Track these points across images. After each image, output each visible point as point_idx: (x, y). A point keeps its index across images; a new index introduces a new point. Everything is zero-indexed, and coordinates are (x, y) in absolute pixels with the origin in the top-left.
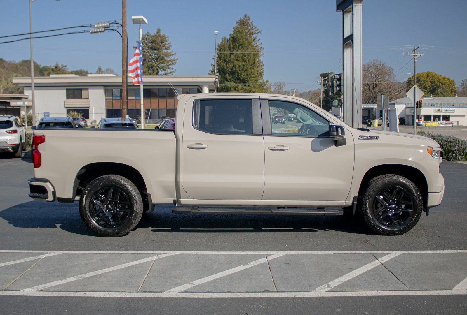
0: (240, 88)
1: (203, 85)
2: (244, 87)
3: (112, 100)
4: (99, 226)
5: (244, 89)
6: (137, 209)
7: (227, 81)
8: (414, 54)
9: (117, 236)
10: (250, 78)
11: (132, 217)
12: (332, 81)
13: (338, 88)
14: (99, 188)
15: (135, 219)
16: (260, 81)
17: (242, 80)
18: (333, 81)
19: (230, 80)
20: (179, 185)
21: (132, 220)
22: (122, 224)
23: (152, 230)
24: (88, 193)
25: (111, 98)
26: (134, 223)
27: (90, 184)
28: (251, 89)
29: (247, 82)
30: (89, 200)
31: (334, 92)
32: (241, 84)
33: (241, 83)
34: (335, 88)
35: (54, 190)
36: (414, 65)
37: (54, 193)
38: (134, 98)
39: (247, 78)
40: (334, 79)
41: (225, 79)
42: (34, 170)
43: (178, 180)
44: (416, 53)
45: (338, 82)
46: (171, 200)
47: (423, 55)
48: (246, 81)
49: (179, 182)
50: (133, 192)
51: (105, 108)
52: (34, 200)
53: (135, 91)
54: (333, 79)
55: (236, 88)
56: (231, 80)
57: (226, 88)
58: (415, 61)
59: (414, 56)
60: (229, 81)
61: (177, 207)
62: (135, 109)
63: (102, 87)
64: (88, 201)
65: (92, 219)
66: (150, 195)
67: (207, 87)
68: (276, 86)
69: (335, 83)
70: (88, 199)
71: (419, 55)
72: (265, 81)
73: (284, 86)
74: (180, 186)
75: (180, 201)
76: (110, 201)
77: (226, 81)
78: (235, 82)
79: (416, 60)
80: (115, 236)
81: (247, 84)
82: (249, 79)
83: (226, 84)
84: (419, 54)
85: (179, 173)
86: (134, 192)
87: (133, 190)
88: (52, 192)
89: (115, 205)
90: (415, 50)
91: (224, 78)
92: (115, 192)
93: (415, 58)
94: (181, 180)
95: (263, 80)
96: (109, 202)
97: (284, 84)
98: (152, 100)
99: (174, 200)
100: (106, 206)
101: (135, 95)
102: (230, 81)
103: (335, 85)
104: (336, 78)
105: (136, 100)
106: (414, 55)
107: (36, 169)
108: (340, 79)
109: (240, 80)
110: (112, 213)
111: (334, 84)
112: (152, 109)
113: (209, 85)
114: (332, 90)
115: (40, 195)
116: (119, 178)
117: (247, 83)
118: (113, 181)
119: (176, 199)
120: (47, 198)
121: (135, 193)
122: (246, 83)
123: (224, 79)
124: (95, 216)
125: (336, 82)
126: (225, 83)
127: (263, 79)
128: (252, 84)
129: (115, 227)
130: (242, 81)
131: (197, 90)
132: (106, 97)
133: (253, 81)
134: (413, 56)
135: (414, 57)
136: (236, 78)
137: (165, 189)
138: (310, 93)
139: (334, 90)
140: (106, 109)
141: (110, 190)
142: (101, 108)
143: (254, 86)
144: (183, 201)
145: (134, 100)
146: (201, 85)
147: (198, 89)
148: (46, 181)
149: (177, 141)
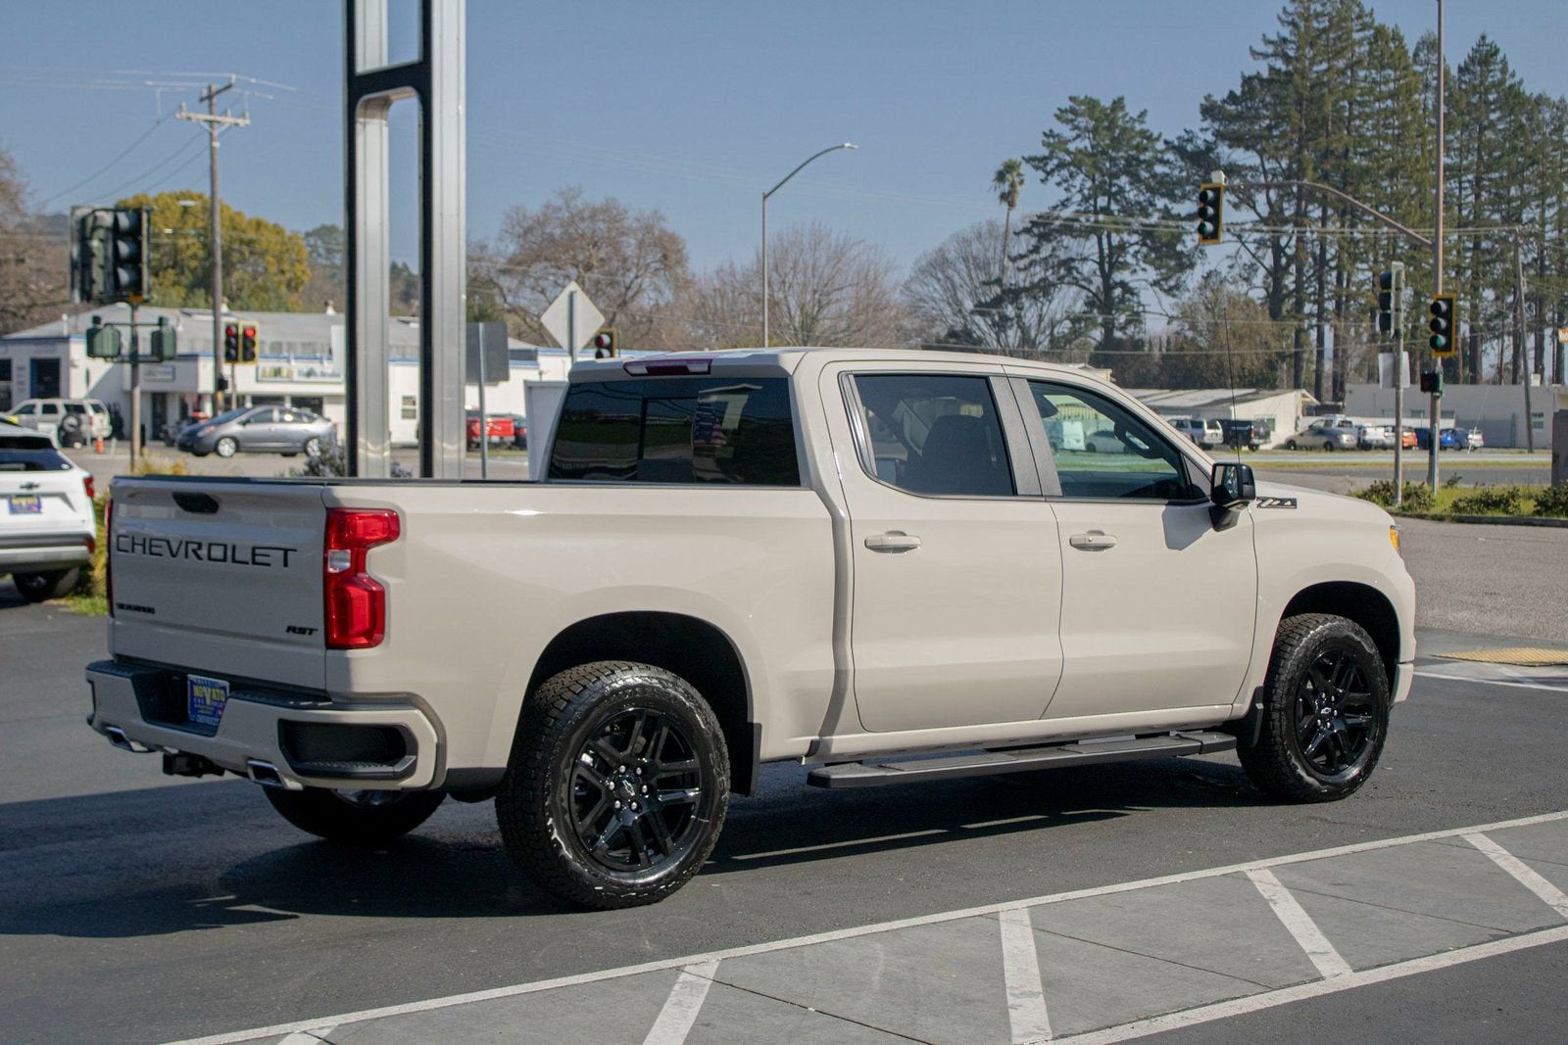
8: (211, 113)
11: (708, 819)
12: (84, 240)
13: (122, 275)
18: (91, 238)
21: (711, 829)
22: (676, 849)
31: (98, 292)
35: (438, 739)
36: (207, 162)
37: (441, 750)
40: (94, 229)
43: (842, 667)
44: (215, 109)
45: (122, 248)
47: (248, 122)
49: (847, 671)
54: (88, 230)
58: (212, 148)
59: (211, 122)
66: (760, 727)
69: (98, 248)
71: (229, 120)
76: (629, 764)
79: (216, 144)
84: (233, 116)
90: (210, 97)
93: (211, 134)
96: (623, 769)
99: (812, 743)
100: (613, 784)
103: (103, 259)
104: (100, 226)
106: (206, 121)
108: (131, 234)
111: (93, 255)
119: (818, 737)
125: (101, 245)
134: (206, 126)
135: (211, 127)
137: (802, 700)
139: (93, 282)
148: (406, 700)
149: (836, 523)
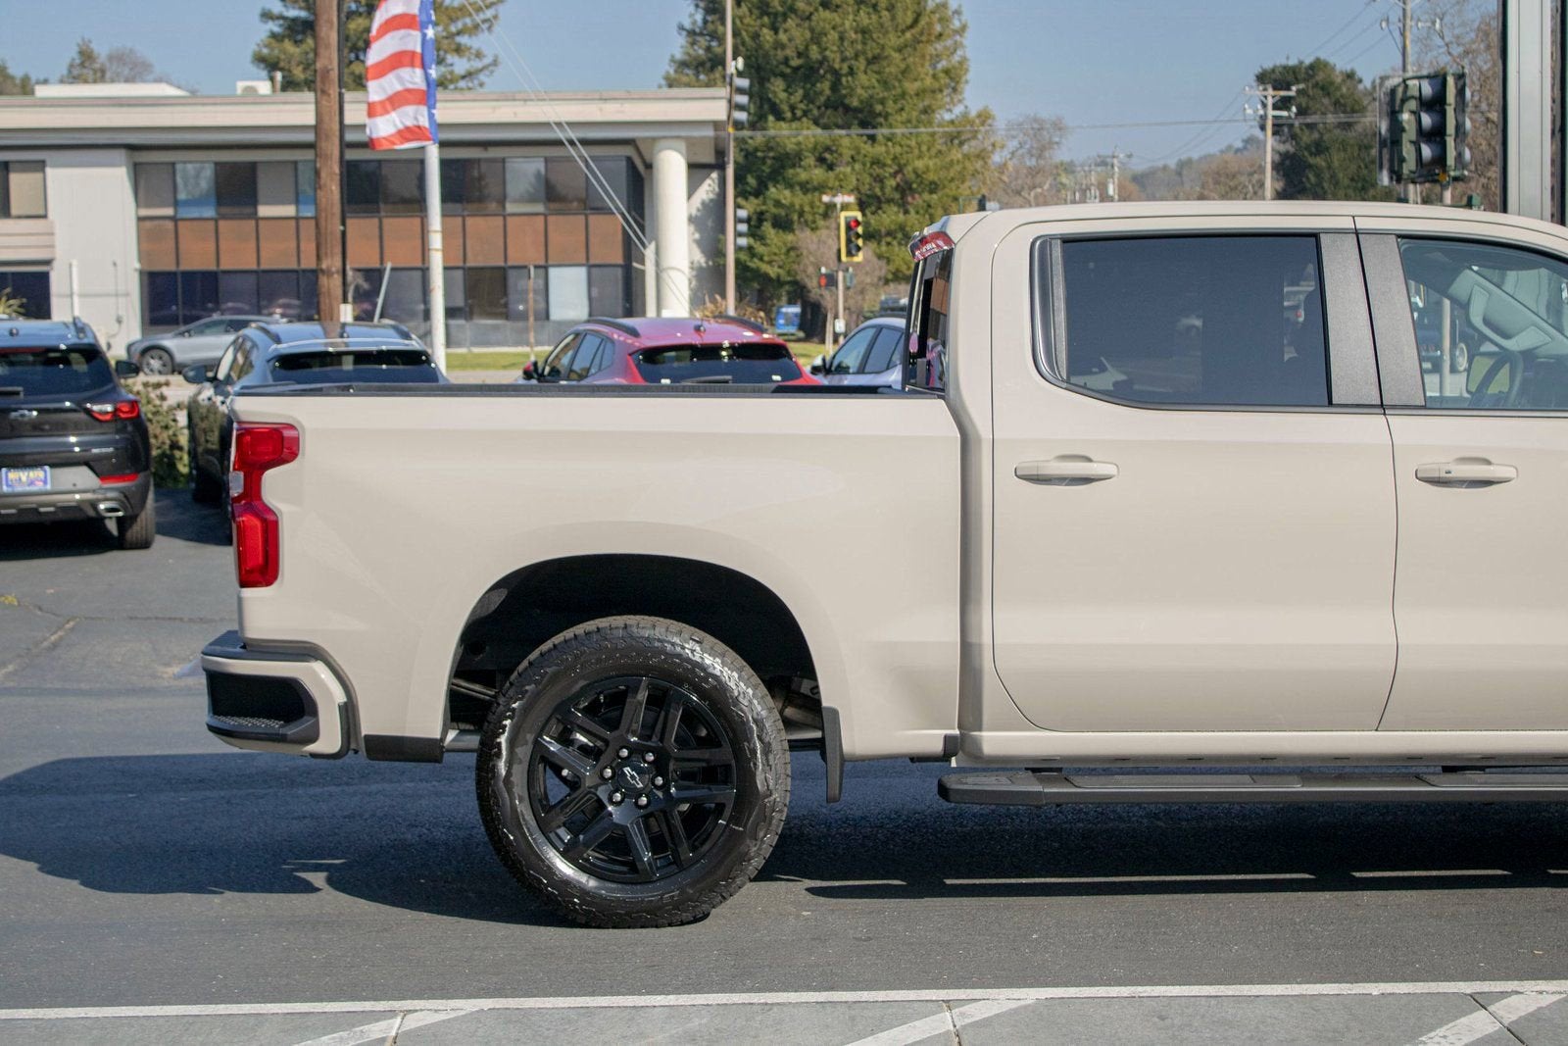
0: (847, 153)
1: (654, 139)
2: (867, 148)
3: (170, 225)
4: (583, 879)
5: (868, 159)
6: (771, 783)
7: (779, 117)
9: (670, 925)
10: (895, 102)
11: (745, 827)
12: (1393, 114)
13: (1427, 152)
14: (582, 683)
15: (761, 834)
16: (947, 117)
17: (856, 110)
18: (1401, 111)
19: (793, 108)
20: (981, 659)
21: (748, 841)
22: (695, 861)
23: (812, 891)
24: (526, 710)
25: (169, 211)
26: (758, 854)
27: (530, 663)
28: (902, 162)
29: (881, 120)
30: (529, 747)
31: (1405, 171)
32: (848, 132)
33: (849, 128)
34: (1408, 151)
35: (345, 700)
37: (349, 713)
38: (289, 210)
39: (882, 102)
40: (1403, 101)
41: (766, 107)
42: (240, 600)
43: (973, 639)
45: (1427, 120)
46: (931, 740)
48: (880, 114)
49: (980, 646)
50: (750, 702)
51: (137, 266)
52: (236, 750)
53: (296, 176)
54: (1398, 102)
55: (827, 156)
56: (799, 113)
57: (771, 154)
60: (789, 115)
61: (959, 770)
62: (296, 271)
63: (121, 155)
64: (524, 752)
65: (541, 839)
66: (834, 713)
67: (680, 152)
68: (1014, 137)
69: (1409, 121)
70: (526, 743)
72: (973, 113)
73: (1061, 137)
74: (981, 666)
75: (977, 744)
76: (635, 750)
77: (771, 118)
78: (816, 123)
80: (661, 921)
81: (882, 132)
82: (891, 107)
83: (772, 132)
85: (979, 602)
86: (755, 702)
87: (750, 691)
88: (339, 707)
89: (660, 767)
91: (761, 99)
92: (659, 701)
94: (986, 639)
95: (958, 110)
96: (625, 753)
97: (1058, 126)
98: (386, 221)
99: (947, 739)
100: (608, 772)
101: (297, 194)
102: (795, 118)
103: (1410, 133)
104: (1413, 97)
105: (301, 222)
107: (248, 593)
108: (1435, 104)
109: (847, 109)
110: (640, 807)
111: (1403, 130)
112: (393, 269)
113: (687, 139)
114: (1391, 161)
115: (275, 725)
116: (680, 633)
117: (881, 125)
118: (647, 649)
119: (957, 732)
120: (314, 738)
121: (759, 708)
122: (874, 127)
123: (761, 107)
124: (559, 827)
125: (1413, 118)
126: (764, 129)
127: (966, 102)
128: (905, 130)
129: (659, 879)
130: (856, 118)
131: (624, 163)
132: (138, 205)
133: (915, 114)
136: (822, 99)
137: (911, 683)
138: (1185, 172)
139: (1402, 160)
140: (141, 273)
141: (637, 692)
142: (115, 264)
143: (919, 145)
144: (994, 741)
145: (293, 223)
146: (645, 139)
147: (629, 160)
148: (306, 652)
149: (967, 443)
